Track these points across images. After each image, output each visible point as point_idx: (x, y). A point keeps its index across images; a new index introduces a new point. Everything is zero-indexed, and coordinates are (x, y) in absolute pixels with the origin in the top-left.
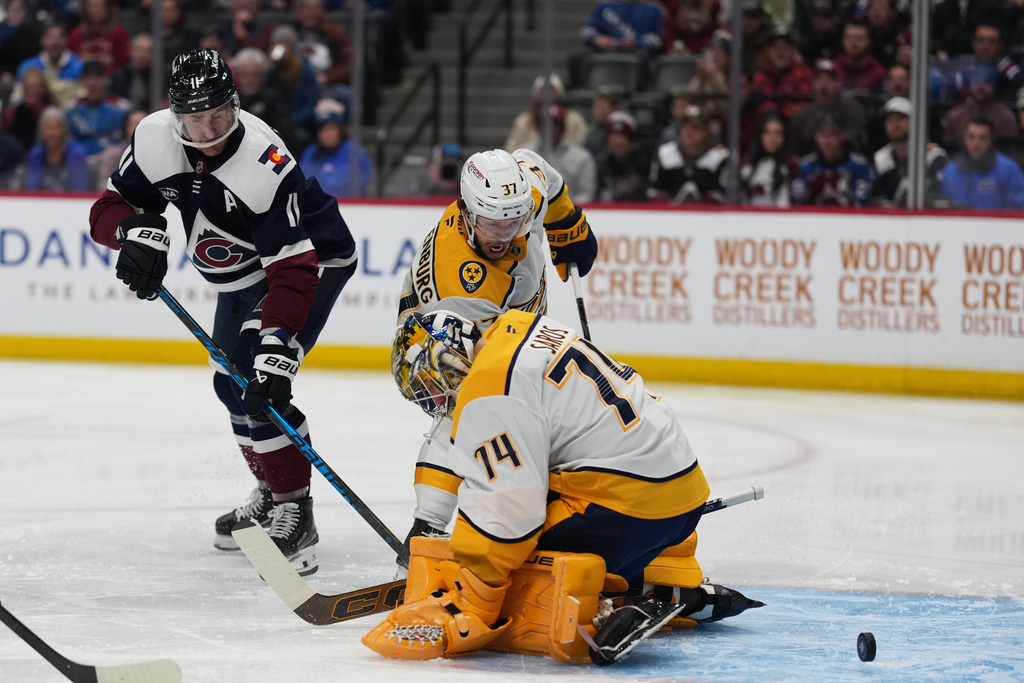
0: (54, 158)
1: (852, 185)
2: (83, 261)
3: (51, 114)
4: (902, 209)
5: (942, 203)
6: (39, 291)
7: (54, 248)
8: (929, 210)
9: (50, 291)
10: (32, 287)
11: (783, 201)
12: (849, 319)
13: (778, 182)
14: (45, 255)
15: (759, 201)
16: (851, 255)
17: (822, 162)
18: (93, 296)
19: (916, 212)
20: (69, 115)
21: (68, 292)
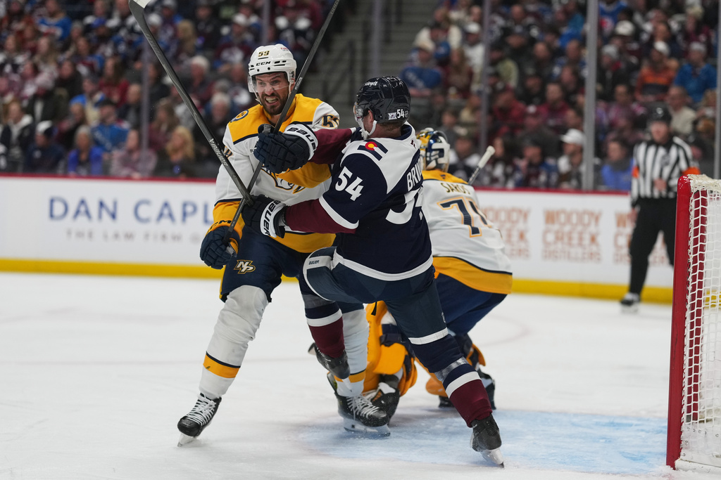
0: (84, 157)
1: (549, 177)
2: (100, 216)
3: (83, 131)
4: (579, 190)
5: (603, 188)
6: (73, 235)
7: (83, 209)
8: (595, 191)
9: (80, 235)
10: (69, 233)
11: (511, 185)
12: (549, 254)
13: (507, 176)
14: (78, 212)
15: (497, 186)
16: (550, 217)
17: (530, 165)
18: (105, 236)
19: (587, 192)
20: (93, 130)
21: (90, 235)
